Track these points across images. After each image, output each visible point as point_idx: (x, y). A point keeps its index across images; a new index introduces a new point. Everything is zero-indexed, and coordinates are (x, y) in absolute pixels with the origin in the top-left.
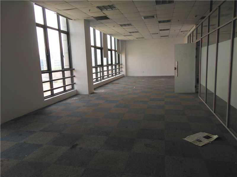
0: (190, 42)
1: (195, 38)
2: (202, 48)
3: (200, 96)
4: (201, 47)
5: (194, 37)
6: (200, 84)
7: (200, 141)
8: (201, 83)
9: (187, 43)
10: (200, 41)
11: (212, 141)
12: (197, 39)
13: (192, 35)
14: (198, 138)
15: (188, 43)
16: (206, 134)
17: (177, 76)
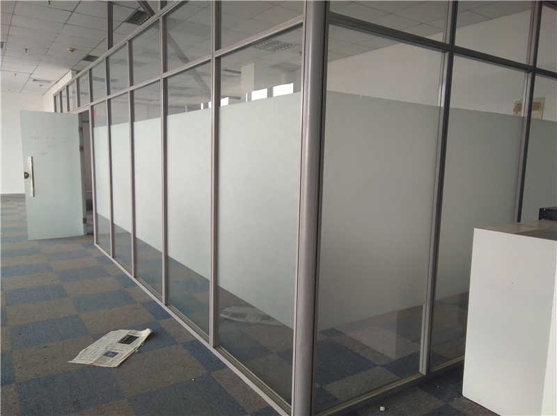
0: (62, 112)
1: (73, 102)
2: (95, 129)
3: (97, 243)
4: (93, 126)
5: (71, 100)
6: (96, 214)
7: (113, 353)
8: (98, 212)
9: (53, 111)
10: (88, 111)
11: (139, 345)
12: (79, 106)
13: (64, 93)
14: (106, 349)
15: (56, 111)
16: (124, 333)
17: (34, 196)
